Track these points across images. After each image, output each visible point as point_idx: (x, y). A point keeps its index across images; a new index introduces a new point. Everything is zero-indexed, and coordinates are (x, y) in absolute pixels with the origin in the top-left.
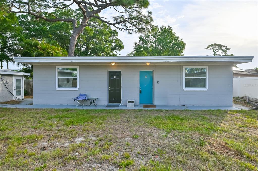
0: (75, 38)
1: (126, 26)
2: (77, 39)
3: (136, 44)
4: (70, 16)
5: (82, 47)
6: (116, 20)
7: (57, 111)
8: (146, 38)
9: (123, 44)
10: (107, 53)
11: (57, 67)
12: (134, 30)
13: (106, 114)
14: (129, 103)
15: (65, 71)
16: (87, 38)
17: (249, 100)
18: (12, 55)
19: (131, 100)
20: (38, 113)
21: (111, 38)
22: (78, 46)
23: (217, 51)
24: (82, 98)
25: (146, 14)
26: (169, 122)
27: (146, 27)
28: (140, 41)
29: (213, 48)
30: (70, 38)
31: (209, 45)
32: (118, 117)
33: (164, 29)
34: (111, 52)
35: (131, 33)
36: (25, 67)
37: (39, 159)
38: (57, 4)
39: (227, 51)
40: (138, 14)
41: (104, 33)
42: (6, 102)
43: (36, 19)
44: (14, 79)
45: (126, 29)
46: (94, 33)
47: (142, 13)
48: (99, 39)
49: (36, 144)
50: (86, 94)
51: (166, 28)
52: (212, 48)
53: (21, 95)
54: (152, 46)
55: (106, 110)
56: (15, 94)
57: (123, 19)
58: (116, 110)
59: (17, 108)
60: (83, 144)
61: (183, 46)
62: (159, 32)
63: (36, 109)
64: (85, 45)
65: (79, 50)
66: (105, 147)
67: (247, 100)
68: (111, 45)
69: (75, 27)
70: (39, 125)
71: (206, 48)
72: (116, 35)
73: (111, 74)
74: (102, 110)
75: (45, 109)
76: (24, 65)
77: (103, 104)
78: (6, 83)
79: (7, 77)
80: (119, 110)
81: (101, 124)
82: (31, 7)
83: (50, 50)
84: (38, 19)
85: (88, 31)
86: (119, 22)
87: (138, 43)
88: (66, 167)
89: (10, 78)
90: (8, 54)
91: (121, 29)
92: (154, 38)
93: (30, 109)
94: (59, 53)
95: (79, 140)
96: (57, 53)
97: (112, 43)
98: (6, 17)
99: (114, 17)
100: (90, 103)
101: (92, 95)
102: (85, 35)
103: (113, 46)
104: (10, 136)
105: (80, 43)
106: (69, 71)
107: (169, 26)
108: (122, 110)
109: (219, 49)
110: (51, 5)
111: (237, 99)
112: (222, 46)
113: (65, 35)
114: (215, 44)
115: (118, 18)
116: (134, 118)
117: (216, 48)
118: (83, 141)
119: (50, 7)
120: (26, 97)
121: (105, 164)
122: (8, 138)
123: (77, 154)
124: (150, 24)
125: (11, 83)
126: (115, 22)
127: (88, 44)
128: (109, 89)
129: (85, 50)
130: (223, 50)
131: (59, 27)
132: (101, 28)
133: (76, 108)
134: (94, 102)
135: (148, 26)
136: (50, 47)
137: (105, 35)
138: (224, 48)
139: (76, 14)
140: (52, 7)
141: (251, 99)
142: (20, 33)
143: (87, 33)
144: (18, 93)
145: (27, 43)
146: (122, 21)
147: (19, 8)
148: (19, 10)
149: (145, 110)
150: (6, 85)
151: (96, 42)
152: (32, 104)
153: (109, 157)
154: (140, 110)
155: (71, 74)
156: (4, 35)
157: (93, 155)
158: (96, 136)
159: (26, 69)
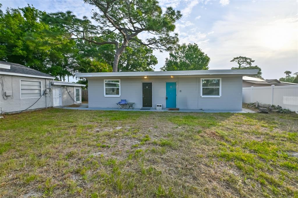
0: (118, 56)
1: (158, 46)
2: (120, 57)
3: (167, 59)
4: (115, 38)
5: (124, 63)
6: (149, 41)
7: (105, 111)
8: (175, 54)
9: (157, 60)
10: (143, 67)
11: (104, 80)
12: (164, 49)
13: (139, 114)
14: (158, 107)
15: (111, 83)
16: (128, 56)
17: (258, 106)
18: (72, 71)
19: (159, 105)
20: (92, 113)
21: (147, 55)
22: (121, 62)
23: (242, 63)
24: (123, 103)
25: (173, 35)
26: (183, 120)
27: (173, 46)
28: (170, 57)
29: (239, 60)
30: (114, 56)
31: (234, 58)
32: (147, 116)
33: (191, 46)
34: (147, 66)
35: (162, 51)
36: (82, 80)
37: (95, 136)
38: (104, 31)
39: (252, 63)
40: (167, 36)
41: (141, 51)
42: (70, 106)
43: (89, 43)
44: (75, 88)
45: (157, 48)
46: (133, 52)
47: (170, 35)
48: (137, 56)
49: (93, 129)
50: (126, 100)
51: (193, 45)
52: (237, 60)
53: (79, 101)
54: (181, 61)
55: (140, 112)
56: (75, 100)
57: (155, 40)
58: (148, 111)
59: (78, 110)
60: (121, 130)
61: (207, 60)
62: (186, 49)
63: (91, 110)
64: (127, 61)
65: (121, 65)
66: (135, 132)
67: (257, 106)
68: (147, 60)
69: (118, 48)
70: (93, 120)
71: (232, 61)
72: (151, 53)
73: (145, 85)
74: (137, 111)
75: (97, 111)
76: (81, 78)
77: (138, 108)
78: (70, 92)
79: (70, 88)
80: (149, 112)
81: (135, 120)
82: (85, 34)
83: (99, 66)
84: (90, 43)
85: (128, 50)
86: (152, 43)
87: (169, 58)
88: (110, 140)
89: (72, 88)
90: (69, 70)
91: (154, 48)
92: (183, 54)
93: (87, 110)
94: (106, 69)
95: (119, 128)
96: (104, 68)
97: (148, 59)
98: (68, 42)
99: (148, 39)
100: (128, 107)
101: (130, 101)
102: (126, 53)
103: (149, 61)
104: (77, 125)
105: (122, 60)
106: (114, 83)
107: (195, 44)
108: (152, 112)
109: (244, 61)
110: (99, 32)
111: (249, 105)
112: (247, 58)
113: (110, 54)
114: (240, 57)
115: (150, 40)
116: (159, 117)
117: (241, 61)
118: (121, 129)
119: (99, 34)
120: (83, 102)
121: (133, 140)
122: (75, 126)
123: (117, 134)
124: (176, 44)
125: (72, 92)
126: (149, 43)
127: (129, 60)
128: (143, 96)
129: (126, 65)
130: (248, 62)
131: (106, 47)
132: (139, 47)
133: (118, 110)
134: (131, 106)
135: (175, 46)
136: (99, 64)
137: (142, 52)
138: (249, 61)
139: (119, 36)
140: (100, 33)
141: (260, 105)
142: (77, 54)
143: (128, 52)
144: (78, 99)
145: (83, 62)
146: (154, 42)
147: (77, 36)
148: (77, 37)
149: (169, 112)
150: (70, 93)
151: (135, 59)
152: (88, 107)
153: (136, 137)
154: (165, 112)
155: (115, 85)
156: (65, 55)
157: (127, 135)
158: (130, 126)
159: (82, 81)
